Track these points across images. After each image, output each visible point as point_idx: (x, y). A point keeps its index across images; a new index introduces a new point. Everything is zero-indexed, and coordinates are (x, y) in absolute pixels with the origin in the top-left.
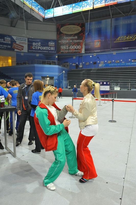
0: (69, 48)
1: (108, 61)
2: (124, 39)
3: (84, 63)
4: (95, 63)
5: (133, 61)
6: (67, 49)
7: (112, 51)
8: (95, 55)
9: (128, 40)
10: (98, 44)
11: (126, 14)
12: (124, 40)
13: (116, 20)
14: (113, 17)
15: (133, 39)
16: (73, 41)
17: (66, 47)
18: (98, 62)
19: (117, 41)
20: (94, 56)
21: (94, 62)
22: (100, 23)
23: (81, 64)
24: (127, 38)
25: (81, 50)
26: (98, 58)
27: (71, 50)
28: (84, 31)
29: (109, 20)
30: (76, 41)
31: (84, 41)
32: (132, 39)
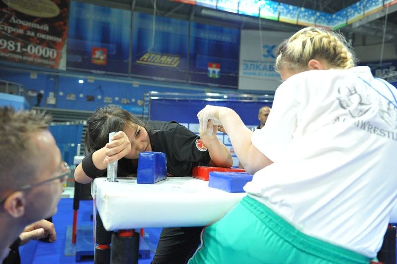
0: (24, 50)
1: (123, 99)
2: (156, 59)
3: (61, 94)
4: (91, 99)
6: (19, 50)
7: (130, 79)
8: (90, 79)
9: (164, 63)
10: (102, 57)
11: (162, 12)
12: (156, 61)
13: (143, 17)
14: (135, 10)
15: (173, 63)
16: (36, 34)
17: (16, 46)
18: (99, 97)
19: (143, 60)
20: (89, 81)
21: (88, 97)
22: (106, 11)
23: (51, 94)
24: (162, 59)
25: (57, 60)
26: (100, 87)
27: (30, 56)
28: (67, 17)
29: (127, 14)
30: (43, 36)
31: (66, 41)
32: (170, 64)
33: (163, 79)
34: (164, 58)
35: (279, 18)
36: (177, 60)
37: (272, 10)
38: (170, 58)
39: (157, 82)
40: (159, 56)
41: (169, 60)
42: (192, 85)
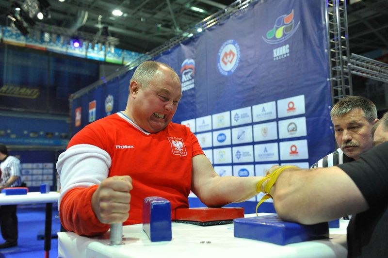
2: (15, 91)
5: (31, 135)
9: (23, 95)
15: (33, 95)
19: (1, 92)
24: (21, 90)
33: (23, 110)
34: (23, 91)
35: (123, 62)
36: (37, 92)
37: (116, 55)
38: (30, 90)
39: (16, 112)
40: (18, 88)
41: (29, 92)
42: (53, 115)
